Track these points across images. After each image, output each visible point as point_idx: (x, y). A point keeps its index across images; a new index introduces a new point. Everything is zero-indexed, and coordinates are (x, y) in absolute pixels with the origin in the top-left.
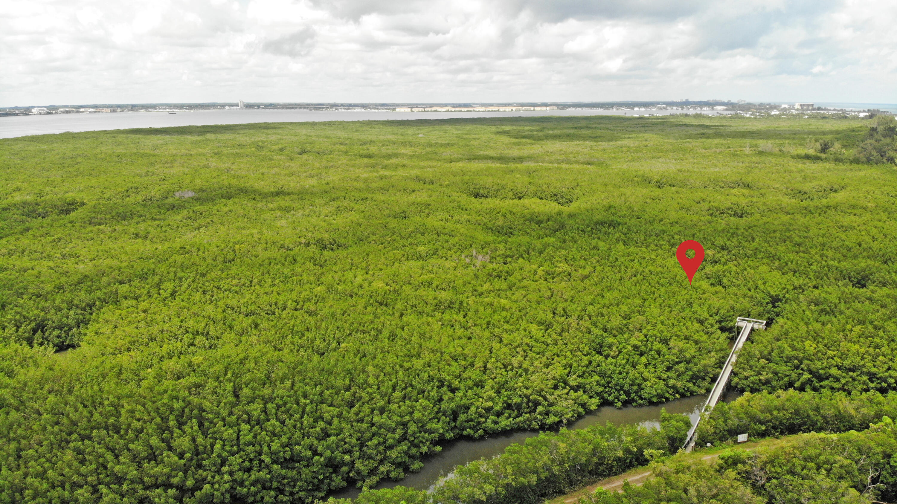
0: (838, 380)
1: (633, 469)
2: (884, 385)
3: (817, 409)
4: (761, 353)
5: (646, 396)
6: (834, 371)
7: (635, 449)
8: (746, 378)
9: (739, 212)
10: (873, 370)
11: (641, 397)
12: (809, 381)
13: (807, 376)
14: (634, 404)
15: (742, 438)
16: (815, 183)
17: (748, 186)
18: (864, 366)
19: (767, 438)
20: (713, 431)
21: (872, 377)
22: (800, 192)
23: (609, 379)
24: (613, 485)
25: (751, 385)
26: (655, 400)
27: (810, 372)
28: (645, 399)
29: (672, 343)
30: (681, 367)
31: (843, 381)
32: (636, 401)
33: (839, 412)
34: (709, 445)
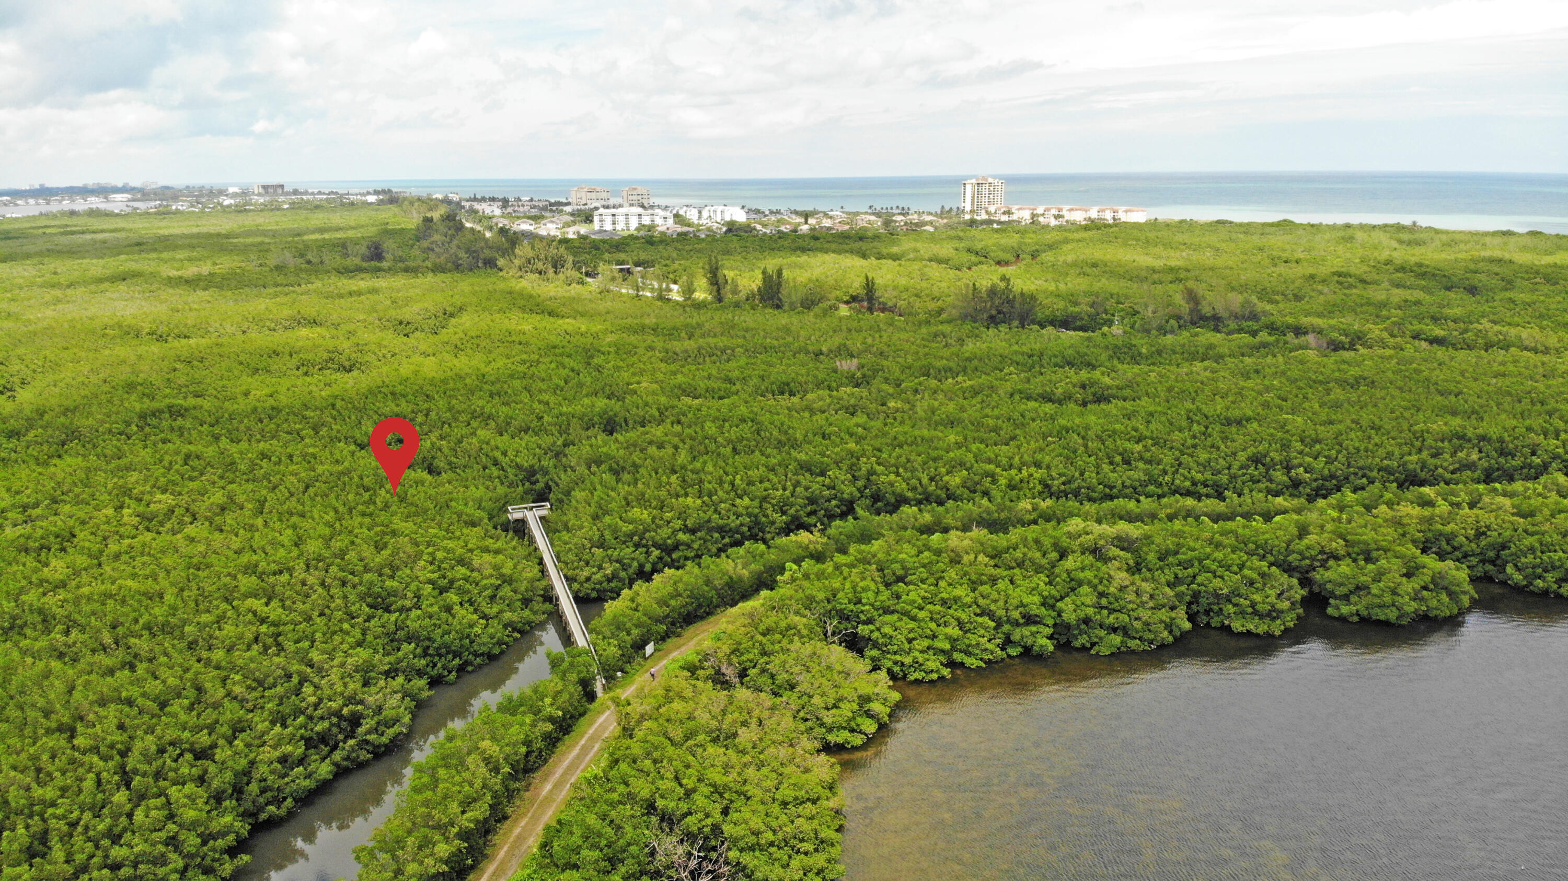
0: (689, 546)
1: (559, 745)
2: (738, 536)
3: (708, 582)
4: (590, 540)
5: (484, 649)
6: (682, 537)
7: (560, 713)
8: (588, 579)
9: (347, 364)
10: (721, 522)
11: (476, 655)
12: (660, 558)
13: (656, 553)
14: (470, 668)
15: (649, 649)
16: (416, 307)
17: (315, 322)
18: (709, 521)
19: (669, 640)
20: (620, 652)
21: (721, 529)
22: (401, 323)
23: (427, 643)
24: (557, 776)
25: (598, 586)
26: (496, 651)
27: (656, 546)
28: (482, 655)
29: (476, 563)
30: (506, 591)
31: (696, 546)
32: (471, 664)
33: (731, 578)
34: (619, 674)
